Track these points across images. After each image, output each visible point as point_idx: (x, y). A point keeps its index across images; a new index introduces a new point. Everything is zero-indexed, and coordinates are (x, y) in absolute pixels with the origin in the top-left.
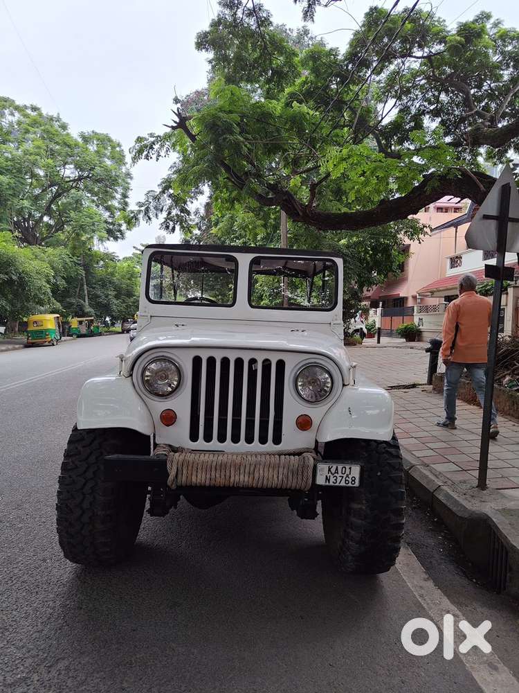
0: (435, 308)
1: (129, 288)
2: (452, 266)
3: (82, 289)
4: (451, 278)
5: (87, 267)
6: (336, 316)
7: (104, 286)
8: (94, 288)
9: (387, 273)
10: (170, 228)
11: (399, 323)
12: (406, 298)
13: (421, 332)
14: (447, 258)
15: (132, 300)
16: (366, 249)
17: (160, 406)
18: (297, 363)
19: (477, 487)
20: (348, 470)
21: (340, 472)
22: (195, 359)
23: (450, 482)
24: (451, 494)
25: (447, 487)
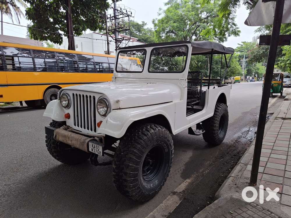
3: (207, 66)
15: (229, 69)
17: (67, 111)
18: (98, 97)
19: (249, 183)
20: (98, 148)
21: (96, 148)
22: (73, 94)
23: (240, 176)
24: (229, 182)
25: (233, 178)
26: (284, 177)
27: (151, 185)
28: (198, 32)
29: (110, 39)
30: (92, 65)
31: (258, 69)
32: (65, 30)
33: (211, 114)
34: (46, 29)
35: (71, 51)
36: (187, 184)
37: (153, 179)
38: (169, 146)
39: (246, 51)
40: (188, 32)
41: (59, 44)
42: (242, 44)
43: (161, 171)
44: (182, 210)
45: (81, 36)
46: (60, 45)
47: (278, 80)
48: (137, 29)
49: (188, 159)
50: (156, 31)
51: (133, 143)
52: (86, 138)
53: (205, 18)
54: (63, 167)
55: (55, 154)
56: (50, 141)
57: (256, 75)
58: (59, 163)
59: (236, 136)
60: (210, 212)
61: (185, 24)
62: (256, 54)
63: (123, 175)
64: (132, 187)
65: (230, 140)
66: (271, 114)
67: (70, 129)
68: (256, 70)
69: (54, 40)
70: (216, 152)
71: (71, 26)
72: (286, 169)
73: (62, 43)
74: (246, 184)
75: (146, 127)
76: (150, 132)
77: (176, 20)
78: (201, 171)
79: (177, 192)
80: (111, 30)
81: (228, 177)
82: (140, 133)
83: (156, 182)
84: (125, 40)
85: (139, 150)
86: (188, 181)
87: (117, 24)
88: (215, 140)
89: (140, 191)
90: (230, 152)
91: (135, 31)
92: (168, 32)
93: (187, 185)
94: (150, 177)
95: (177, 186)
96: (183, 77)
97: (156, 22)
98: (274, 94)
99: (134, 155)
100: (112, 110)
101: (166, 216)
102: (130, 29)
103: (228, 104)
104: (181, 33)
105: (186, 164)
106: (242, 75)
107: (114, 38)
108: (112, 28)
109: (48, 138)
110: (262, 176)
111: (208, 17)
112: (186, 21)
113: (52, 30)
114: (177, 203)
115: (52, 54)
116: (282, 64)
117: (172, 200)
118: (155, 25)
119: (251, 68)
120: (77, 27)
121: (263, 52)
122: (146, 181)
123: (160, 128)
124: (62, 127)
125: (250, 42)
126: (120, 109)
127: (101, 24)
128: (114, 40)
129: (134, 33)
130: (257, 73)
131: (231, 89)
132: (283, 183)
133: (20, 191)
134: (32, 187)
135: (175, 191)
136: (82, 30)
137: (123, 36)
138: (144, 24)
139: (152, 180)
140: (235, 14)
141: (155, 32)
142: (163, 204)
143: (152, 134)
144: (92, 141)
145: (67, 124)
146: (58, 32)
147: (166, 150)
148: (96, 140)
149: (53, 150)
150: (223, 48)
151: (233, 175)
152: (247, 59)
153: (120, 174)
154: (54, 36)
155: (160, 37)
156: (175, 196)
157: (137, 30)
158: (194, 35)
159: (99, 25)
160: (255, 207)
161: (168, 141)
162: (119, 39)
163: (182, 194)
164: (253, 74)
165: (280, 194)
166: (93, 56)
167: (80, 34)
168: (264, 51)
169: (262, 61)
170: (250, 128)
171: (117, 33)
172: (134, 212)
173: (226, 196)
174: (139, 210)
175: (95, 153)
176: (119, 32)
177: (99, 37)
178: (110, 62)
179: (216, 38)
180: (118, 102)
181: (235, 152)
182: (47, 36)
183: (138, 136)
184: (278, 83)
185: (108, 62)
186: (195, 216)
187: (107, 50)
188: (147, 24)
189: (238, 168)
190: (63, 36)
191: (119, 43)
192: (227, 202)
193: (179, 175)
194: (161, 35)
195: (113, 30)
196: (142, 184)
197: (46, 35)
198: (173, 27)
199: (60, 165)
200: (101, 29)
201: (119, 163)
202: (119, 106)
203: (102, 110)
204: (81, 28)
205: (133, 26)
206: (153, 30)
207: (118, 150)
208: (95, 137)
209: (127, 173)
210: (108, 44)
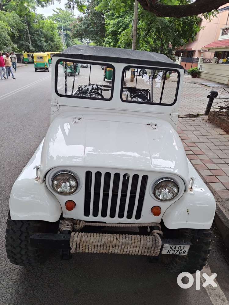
0: (210, 61)
1: (51, 36)
2: (223, 34)
3: (27, 36)
4: (221, 41)
5: (28, 23)
6: (175, 109)
7: (38, 35)
8: (33, 36)
9: (189, 38)
10: (72, 7)
11: (189, 67)
12: (195, 51)
13: (200, 73)
14: (221, 29)
15: (54, 43)
16: (180, 23)
17: (65, 198)
20: (182, 248)
21: (177, 248)
39: (63, 21)
42: (58, 11)
62: (79, 29)
121: (85, 27)
145: (65, 216)
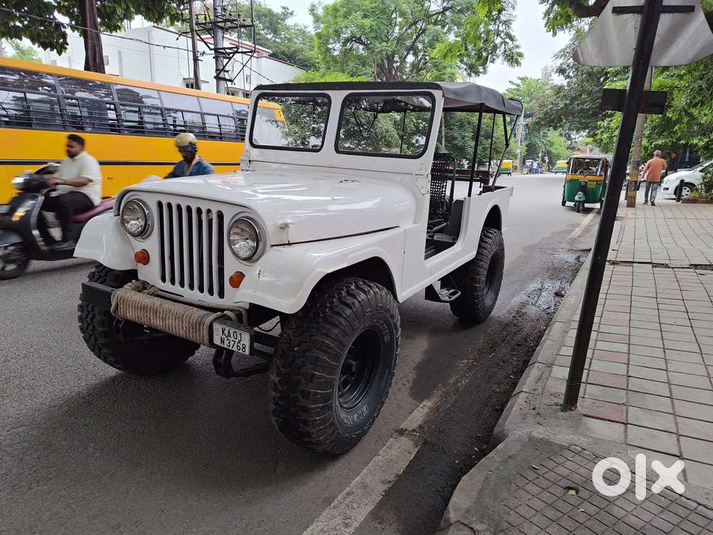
17: (139, 245)
18: (233, 215)
19: (561, 405)
20: (239, 336)
21: (232, 335)
22: (160, 204)
23: (540, 391)
24: (518, 404)
25: (527, 395)
26: (627, 390)
27: (355, 416)
28: (420, 46)
29: (201, 47)
30: (156, 114)
31: (552, 144)
32: (74, 11)
33: (472, 255)
34: (18, 7)
35: (93, 76)
36: (426, 410)
37: (358, 403)
38: (391, 329)
39: (528, 99)
40: (397, 43)
41: (55, 50)
42: (519, 82)
43: (375, 385)
44: (423, 468)
45: (119, 33)
46: (60, 53)
47: (598, 174)
48: (267, 25)
49: (421, 356)
50: (319, 36)
51: (322, 324)
52: (206, 312)
53: (438, 13)
54: (125, 380)
55: (105, 350)
56: (92, 319)
57: (547, 159)
58: (112, 371)
59: (516, 301)
60: (492, 469)
61: (391, 24)
62: (551, 109)
63: (300, 396)
64: (320, 424)
65: (504, 312)
66: (584, 250)
67: (152, 290)
68: (548, 147)
69: (42, 40)
70: (479, 337)
71: (92, 6)
72: (630, 374)
73: (66, 49)
74: (555, 407)
75: (346, 287)
76: (358, 297)
77: (368, 11)
78: (452, 381)
79: (406, 430)
80: (202, 24)
81: (514, 393)
82: (335, 300)
83: (365, 410)
84: (242, 52)
85: (334, 339)
86: (428, 403)
87: (219, 10)
88: (477, 312)
89: (334, 431)
90: (508, 338)
91: (263, 30)
92: (347, 40)
93: (427, 413)
94: (352, 399)
95: (406, 417)
96: (421, 170)
97: (320, 11)
98: (587, 205)
99: (325, 352)
100: (268, 246)
101: (390, 482)
102: (253, 25)
103: (503, 230)
104: (379, 46)
105: (417, 366)
106: (515, 156)
107: (212, 47)
108: (205, 18)
109: (87, 310)
110: (585, 390)
111: (445, 9)
112: (393, 16)
113: (36, 10)
114: (409, 452)
115: (31, 79)
116: (605, 136)
117: (399, 447)
118: (317, 19)
119: (537, 140)
120: (109, 7)
121: (566, 105)
122: (345, 408)
123: (377, 290)
124: (130, 284)
125: (536, 78)
126: (289, 244)
127: (175, 5)
128: (213, 52)
129: (260, 34)
130: (549, 153)
131: (511, 195)
132: (627, 401)
133: (24, 444)
134: (55, 432)
135: (402, 429)
136: (121, 16)
137: (237, 44)
138: (287, 13)
139: (356, 405)
140: (514, 13)
141: (316, 39)
142: (380, 458)
143: (362, 303)
144: (219, 320)
145: (140, 277)
146: (52, 17)
147: (387, 338)
148: (229, 318)
149: (101, 340)
150: (502, 102)
151: (525, 388)
152: (529, 120)
153: (291, 396)
154: (42, 28)
155: (328, 50)
156: (404, 438)
157: (268, 28)
158: (411, 52)
159: (169, 7)
160: (578, 454)
161: (393, 317)
162: (224, 49)
163: (418, 434)
164: (540, 155)
165: (623, 425)
166: (158, 91)
167: (117, 28)
168: (568, 102)
169: (561, 126)
170: (542, 283)
171: (220, 33)
172: (318, 478)
173: (518, 433)
174: (329, 472)
175: (230, 348)
176: (225, 30)
177: (170, 38)
178: (204, 111)
179: (463, 65)
180: (284, 227)
181: (518, 337)
182: (20, 25)
183: (331, 307)
184: (597, 181)
185: (199, 111)
186: (463, 478)
187: (192, 76)
188: (294, 13)
189: (532, 373)
190: (68, 31)
191: (226, 61)
192: (524, 446)
193: (405, 393)
194: (330, 46)
195: (209, 23)
196: (338, 416)
197: (18, 24)
198: (361, 27)
199: (116, 376)
200: (175, 18)
201: (287, 370)
202: (288, 238)
203: (244, 246)
204: (120, 11)
205: (259, 18)
206: (311, 30)
207: (285, 341)
208: (224, 310)
209: (310, 392)
210: (196, 60)
